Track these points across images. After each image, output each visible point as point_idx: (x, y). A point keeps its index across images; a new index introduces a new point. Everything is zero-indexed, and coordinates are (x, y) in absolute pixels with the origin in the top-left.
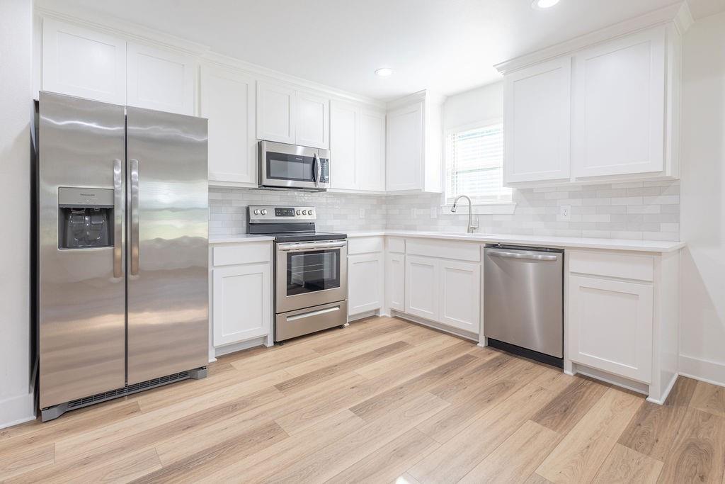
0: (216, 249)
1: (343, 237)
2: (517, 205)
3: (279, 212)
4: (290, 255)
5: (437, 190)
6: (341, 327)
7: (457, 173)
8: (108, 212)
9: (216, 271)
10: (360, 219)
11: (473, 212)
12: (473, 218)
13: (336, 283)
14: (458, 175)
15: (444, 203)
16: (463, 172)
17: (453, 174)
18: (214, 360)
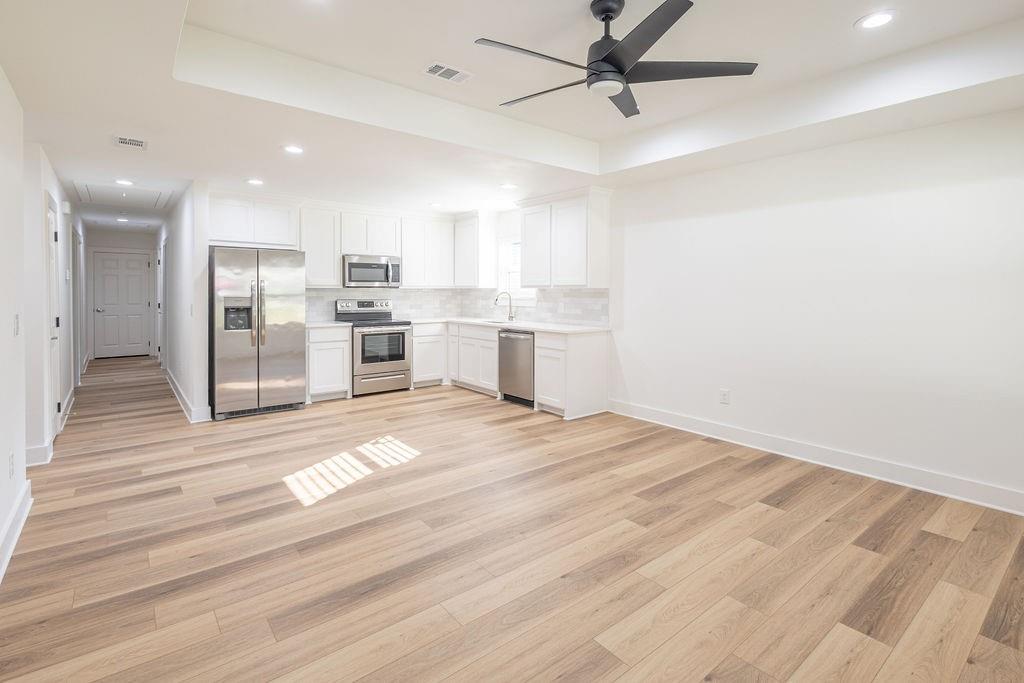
0: (311, 331)
1: (409, 323)
3: (361, 304)
4: (363, 336)
8: (248, 310)
9: (311, 346)
11: (513, 305)
12: (513, 309)
18: (310, 403)
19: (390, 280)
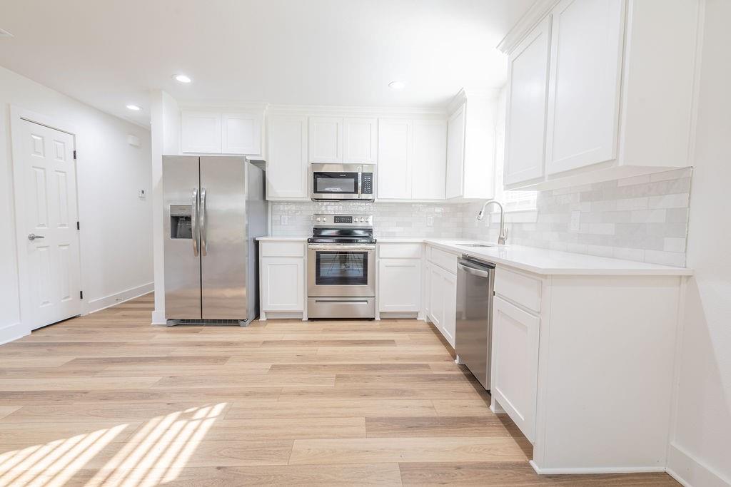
2: (539, 212)
3: (338, 219)
4: (318, 253)
6: (372, 319)
10: (428, 226)
13: (363, 280)
18: (265, 319)
19: (360, 191)
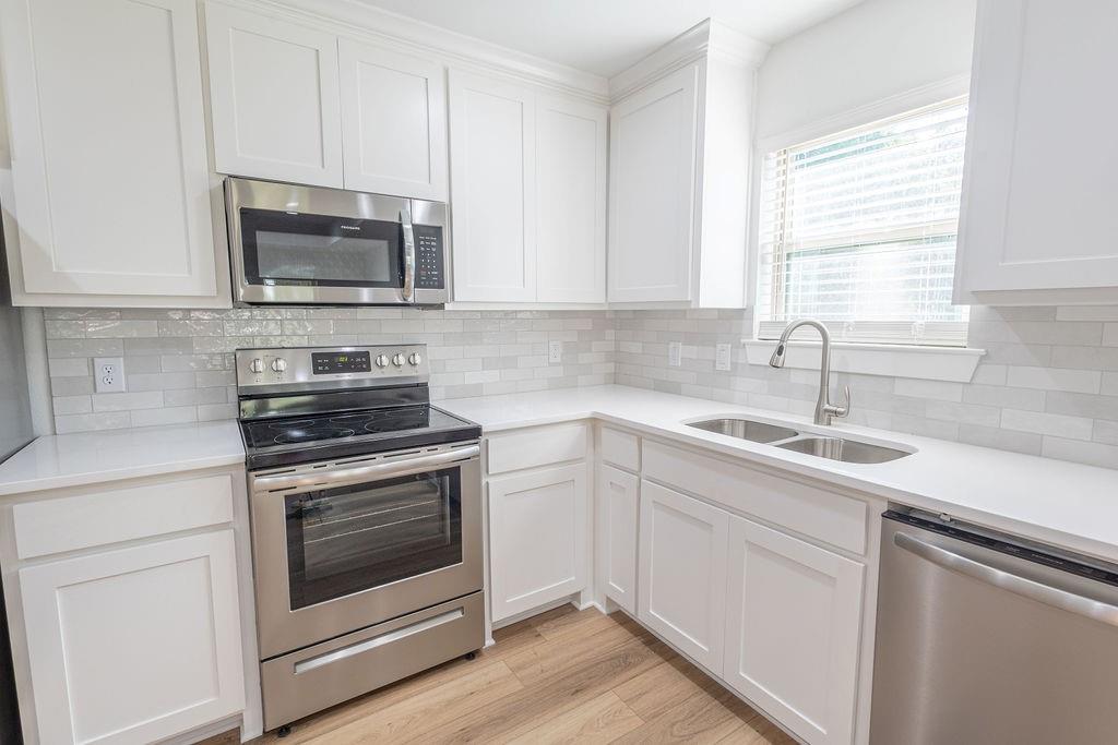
1: (472, 434)
2: (983, 359)
3: (325, 361)
4: (293, 502)
5: (734, 301)
6: (470, 656)
7: (789, 255)
10: (551, 364)
11: (834, 365)
12: (833, 381)
13: (449, 554)
14: (794, 261)
15: (750, 334)
16: (806, 253)
17: (779, 258)
19: (411, 278)
